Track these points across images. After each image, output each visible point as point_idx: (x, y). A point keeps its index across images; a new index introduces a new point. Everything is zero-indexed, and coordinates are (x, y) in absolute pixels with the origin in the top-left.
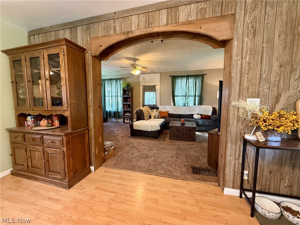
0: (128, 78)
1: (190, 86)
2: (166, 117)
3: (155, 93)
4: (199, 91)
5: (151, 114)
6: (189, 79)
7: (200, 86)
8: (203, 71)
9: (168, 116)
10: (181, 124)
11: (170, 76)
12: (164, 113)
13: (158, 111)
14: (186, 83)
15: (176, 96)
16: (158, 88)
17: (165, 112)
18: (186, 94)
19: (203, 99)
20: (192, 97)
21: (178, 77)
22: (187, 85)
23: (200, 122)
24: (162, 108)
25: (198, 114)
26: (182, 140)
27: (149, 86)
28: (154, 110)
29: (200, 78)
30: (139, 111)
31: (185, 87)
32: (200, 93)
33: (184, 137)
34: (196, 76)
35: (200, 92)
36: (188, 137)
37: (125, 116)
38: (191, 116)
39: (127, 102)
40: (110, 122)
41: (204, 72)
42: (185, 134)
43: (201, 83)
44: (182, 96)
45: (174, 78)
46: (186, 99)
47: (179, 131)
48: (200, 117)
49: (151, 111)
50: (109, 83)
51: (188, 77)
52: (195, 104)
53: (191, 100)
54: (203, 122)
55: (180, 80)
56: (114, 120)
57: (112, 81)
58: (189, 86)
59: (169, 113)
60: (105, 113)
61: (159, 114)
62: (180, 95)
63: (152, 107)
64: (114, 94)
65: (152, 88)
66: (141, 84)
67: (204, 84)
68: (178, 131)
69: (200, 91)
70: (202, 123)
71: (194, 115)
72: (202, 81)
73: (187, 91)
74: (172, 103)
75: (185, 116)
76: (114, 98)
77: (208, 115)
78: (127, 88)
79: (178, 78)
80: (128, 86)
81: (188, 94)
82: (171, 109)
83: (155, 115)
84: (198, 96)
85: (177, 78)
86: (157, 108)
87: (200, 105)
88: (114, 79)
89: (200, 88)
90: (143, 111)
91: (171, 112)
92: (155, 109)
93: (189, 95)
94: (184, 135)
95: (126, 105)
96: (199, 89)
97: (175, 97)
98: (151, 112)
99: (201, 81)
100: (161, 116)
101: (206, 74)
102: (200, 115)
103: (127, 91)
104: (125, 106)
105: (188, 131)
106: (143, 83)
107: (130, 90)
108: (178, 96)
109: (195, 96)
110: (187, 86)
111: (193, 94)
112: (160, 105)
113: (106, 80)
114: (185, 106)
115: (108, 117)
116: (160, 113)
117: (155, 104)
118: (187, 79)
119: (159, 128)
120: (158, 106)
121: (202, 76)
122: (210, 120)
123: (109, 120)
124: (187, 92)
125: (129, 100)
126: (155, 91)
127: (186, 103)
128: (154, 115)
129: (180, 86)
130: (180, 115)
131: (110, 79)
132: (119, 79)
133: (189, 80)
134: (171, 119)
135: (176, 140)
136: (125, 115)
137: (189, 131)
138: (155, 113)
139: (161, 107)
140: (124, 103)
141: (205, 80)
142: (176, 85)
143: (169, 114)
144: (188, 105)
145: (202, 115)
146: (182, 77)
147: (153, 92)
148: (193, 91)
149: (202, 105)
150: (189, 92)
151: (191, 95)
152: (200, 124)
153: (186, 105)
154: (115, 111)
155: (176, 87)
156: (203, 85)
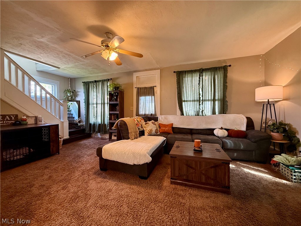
0: (118, 78)
1: (206, 84)
2: (169, 133)
3: (153, 97)
4: (219, 93)
5: (144, 128)
6: (204, 74)
7: (222, 85)
8: (225, 61)
9: (173, 131)
10: (194, 150)
11: (174, 72)
12: (165, 126)
13: (156, 123)
14: (199, 81)
15: (184, 101)
16: (157, 90)
17: (167, 125)
18: (200, 98)
19: (228, 104)
20: (210, 102)
21: (185, 72)
22: (201, 82)
23: (229, 143)
24: (163, 119)
25: (222, 128)
26: (199, 188)
27: (145, 88)
28: (150, 122)
29: (221, 72)
30: (120, 123)
31: (197, 87)
32: (222, 95)
33: (204, 180)
34: (213, 70)
35: (222, 93)
36: (212, 182)
37: (111, 131)
38: (210, 132)
39: (116, 111)
40: (94, 138)
41: (227, 63)
42: (204, 174)
43: (222, 80)
44: (193, 101)
45: (180, 75)
46: (200, 105)
47: (192, 168)
48: (226, 133)
49: (145, 123)
50: (94, 86)
51: (201, 71)
52: (214, 113)
53: (207, 107)
54: (235, 143)
55: (189, 78)
56: (99, 135)
57: (98, 83)
58: (204, 85)
59: (174, 126)
60: (87, 126)
61: (158, 129)
62: (190, 100)
63: (148, 117)
64: (99, 101)
65: (149, 91)
66: (135, 86)
67: (227, 81)
68: (189, 166)
69: (222, 91)
70: (233, 145)
71: (215, 129)
72: (225, 77)
73: (201, 93)
74: (179, 112)
75: (200, 131)
76: (99, 106)
77: (240, 129)
78: (115, 92)
79: (187, 75)
80: (116, 88)
81: (203, 96)
82: (176, 121)
83: (151, 130)
84: (218, 100)
85: (185, 74)
86: (156, 119)
87: (224, 113)
88: (100, 81)
89: (222, 87)
90: (127, 124)
91: (177, 125)
92: (153, 121)
93: (204, 99)
94: (203, 178)
95: (114, 114)
96: (219, 88)
97: (183, 103)
98: (145, 126)
99: (222, 76)
100: (161, 132)
101: (230, 66)
102: (225, 129)
103: (115, 96)
104: (113, 117)
105: (212, 167)
106: (137, 84)
107: (118, 93)
108: (187, 101)
109: (214, 100)
110: (201, 85)
111: (210, 96)
112: (161, 114)
113: (91, 82)
114: (198, 115)
115: (92, 132)
116: (160, 126)
117: (153, 113)
118: (200, 75)
119: (149, 159)
120: (157, 116)
121: (223, 68)
122: (248, 141)
123: (93, 135)
124: (201, 95)
125: (118, 108)
126: (154, 95)
127: (201, 111)
128: (149, 129)
129: (189, 85)
130: (191, 130)
131: (95, 81)
132: (106, 80)
133: (204, 77)
134: (177, 136)
135: (186, 185)
136: (112, 129)
137: (213, 170)
138: (150, 126)
139: (161, 118)
140: (111, 112)
141: (229, 75)
142: (184, 85)
143: (173, 128)
144: (204, 114)
145: (230, 131)
146: (192, 72)
147: (150, 97)
148: (210, 92)
149: (225, 114)
150: (204, 94)
151: (207, 99)
152: (229, 147)
153: (200, 114)
154: (100, 123)
155: (183, 88)
156: (226, 83)
